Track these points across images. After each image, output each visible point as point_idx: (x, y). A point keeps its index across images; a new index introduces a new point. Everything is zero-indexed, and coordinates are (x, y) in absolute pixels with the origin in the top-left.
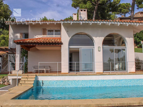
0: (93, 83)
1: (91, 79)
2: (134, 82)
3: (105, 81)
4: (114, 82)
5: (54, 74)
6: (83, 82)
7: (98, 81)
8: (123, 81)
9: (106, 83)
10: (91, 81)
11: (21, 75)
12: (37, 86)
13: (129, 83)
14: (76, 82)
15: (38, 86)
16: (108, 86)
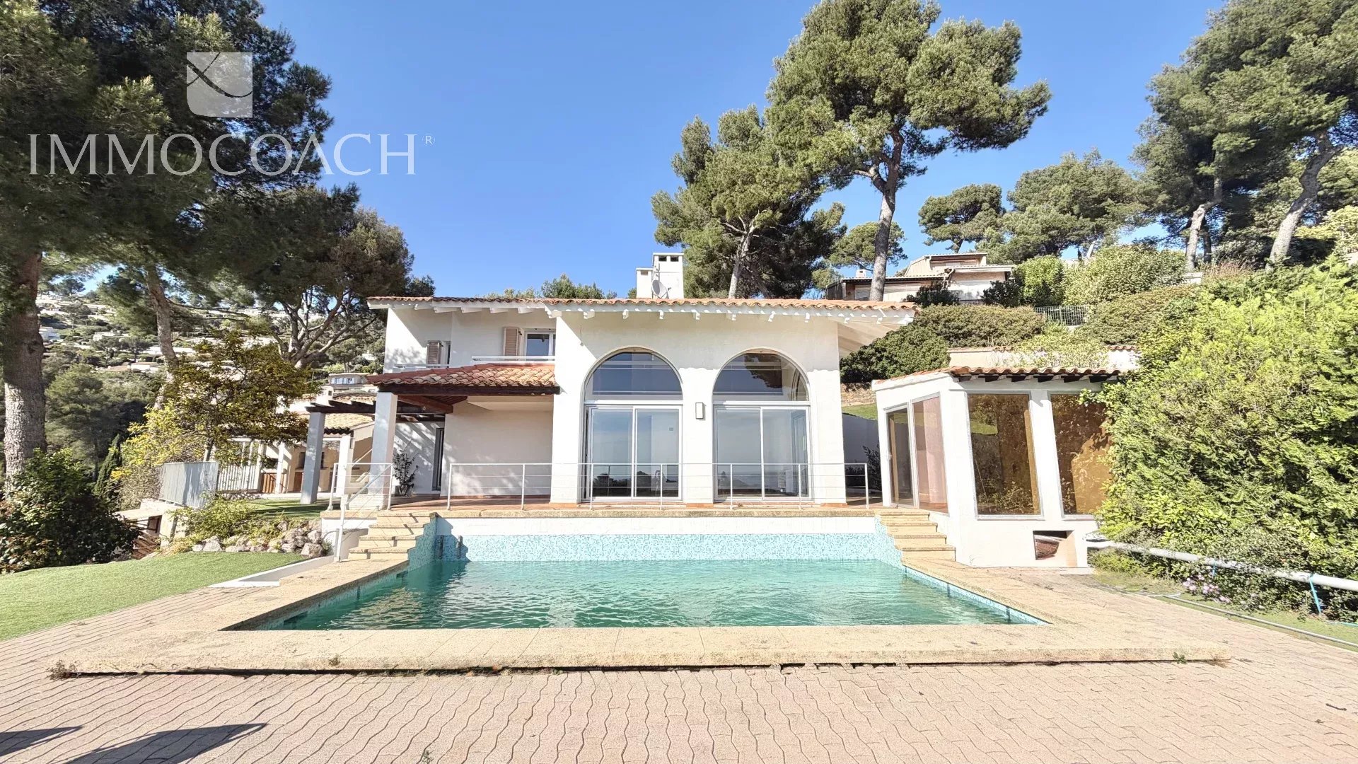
0: (659, 547)
1: (652, 533)
2: (826, 545)
3: (706, 542)
4: (742, 547)
5: (507, 512)
6: (620, 544)
7: (680, 539)
8: (782, 543)
9: (710, 547)
10: (651, 539)
11: (375, 516)
12: (438, 560)
13: (807, 550)
14: (591, 541)
15: (441, 556)
16: (717, 558)
